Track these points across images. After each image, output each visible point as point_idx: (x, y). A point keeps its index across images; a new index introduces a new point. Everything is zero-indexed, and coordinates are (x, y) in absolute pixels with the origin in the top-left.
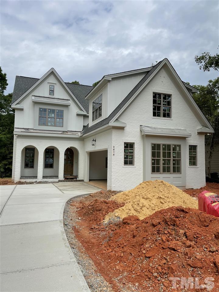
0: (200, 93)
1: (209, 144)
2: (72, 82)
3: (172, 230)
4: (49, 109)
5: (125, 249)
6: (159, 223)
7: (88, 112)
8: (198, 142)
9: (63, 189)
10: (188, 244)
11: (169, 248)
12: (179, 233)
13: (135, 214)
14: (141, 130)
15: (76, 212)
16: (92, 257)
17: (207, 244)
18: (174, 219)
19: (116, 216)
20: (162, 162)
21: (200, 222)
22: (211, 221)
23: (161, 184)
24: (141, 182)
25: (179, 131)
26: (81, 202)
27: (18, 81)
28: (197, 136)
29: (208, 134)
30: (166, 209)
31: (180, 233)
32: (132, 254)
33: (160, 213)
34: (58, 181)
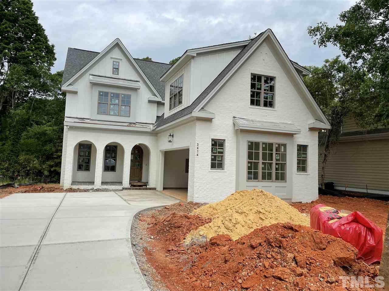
0: (313, 76)
1: (323, 144)
2: (144, 59)
3: (277, 254)
4: (111, 93)
5: (214, 277)
6: (260, 244)
7: (163, 98)
8: (309, 141)
9: (129, 199)
10: (298, 273)
11: (273, 276)
12: (286, 258)
13: (226, 232)
14: (234, 123)
15: (147, 229)
16: (171, 287)
17: (324, 273)
18: (280, 239)
19: (201, 236)
20: (261, 166)
21: (314, 244)
22: (329, 242)
23: (260, 194)
24: (233, 192)
25: (285, 125)
26: (153, 217)
27: (70, 55)
28: (309, 133)
29: (323, 131)
30: (269, 226)
31: (288, 258)
32: (223, 284)
33: (261, 232)
34: (121, 189)
